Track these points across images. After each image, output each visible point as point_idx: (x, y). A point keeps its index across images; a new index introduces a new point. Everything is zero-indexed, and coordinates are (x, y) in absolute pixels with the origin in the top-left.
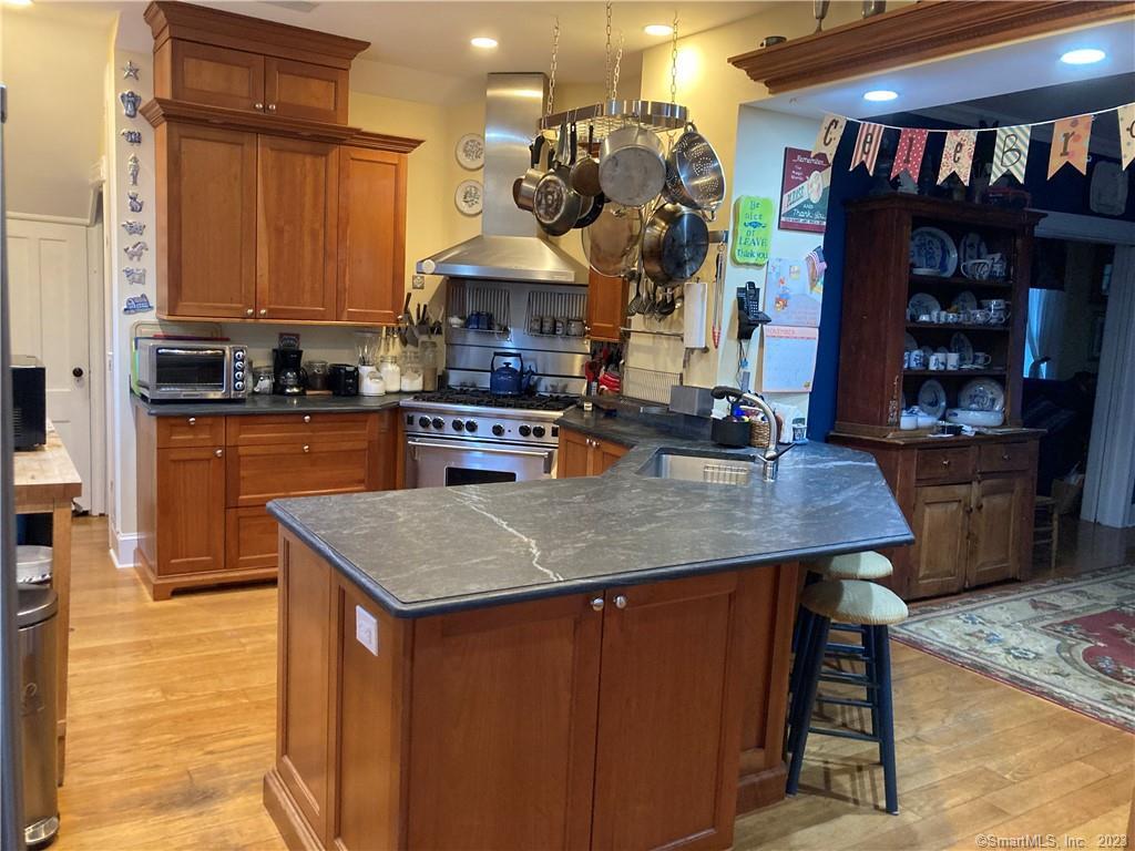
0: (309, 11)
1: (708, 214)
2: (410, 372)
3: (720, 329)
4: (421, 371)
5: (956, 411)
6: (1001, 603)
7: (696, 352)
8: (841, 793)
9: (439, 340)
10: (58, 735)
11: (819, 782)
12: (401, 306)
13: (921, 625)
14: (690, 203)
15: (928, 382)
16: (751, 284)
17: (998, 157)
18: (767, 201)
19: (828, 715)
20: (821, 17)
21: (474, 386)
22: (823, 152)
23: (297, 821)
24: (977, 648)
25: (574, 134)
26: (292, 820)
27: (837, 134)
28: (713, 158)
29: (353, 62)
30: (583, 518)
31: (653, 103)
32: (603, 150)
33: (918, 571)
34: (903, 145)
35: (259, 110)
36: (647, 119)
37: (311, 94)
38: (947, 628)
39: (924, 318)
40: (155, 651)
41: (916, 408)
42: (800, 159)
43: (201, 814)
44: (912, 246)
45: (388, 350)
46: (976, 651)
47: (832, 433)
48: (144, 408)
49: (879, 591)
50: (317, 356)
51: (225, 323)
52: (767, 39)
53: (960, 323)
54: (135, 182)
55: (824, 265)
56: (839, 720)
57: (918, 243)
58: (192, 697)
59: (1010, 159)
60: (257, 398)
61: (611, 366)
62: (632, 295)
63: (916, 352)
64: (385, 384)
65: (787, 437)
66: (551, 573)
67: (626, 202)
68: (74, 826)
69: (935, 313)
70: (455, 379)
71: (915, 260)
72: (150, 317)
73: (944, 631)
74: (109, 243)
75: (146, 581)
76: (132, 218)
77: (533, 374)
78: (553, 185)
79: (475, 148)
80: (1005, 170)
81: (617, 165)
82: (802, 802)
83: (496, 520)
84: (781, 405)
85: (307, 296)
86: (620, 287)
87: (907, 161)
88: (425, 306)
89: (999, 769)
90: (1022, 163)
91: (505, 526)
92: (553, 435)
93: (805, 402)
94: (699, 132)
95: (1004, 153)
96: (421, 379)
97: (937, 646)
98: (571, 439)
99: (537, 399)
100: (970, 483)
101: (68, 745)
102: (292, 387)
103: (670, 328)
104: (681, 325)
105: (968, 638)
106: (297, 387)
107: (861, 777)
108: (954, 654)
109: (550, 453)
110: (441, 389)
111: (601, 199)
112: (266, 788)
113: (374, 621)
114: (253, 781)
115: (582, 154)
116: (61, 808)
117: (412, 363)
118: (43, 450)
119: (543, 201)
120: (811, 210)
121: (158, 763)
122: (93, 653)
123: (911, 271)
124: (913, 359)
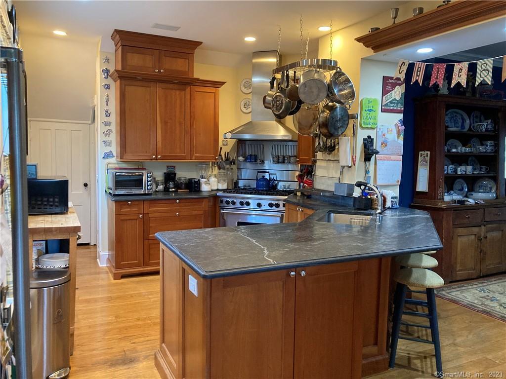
0: (176, 31)
1: (348, 106)
2: (222, 181)
3: (356, 157)
4: (226, 181)
5: (472, 193)
6: (498, 283)
7: (345, 167)
8: (416, 368)
9: (234, 167)
10: (71, 333)
11: (405, 363)
12: (218, 153)
13: (458, 293)
14: (339, 102)
15: (458, 180)
16: (369, 137)
17: (478, 73)
18: (375, 100)
19: (411, 333)
20: (395, 18)
21: (249, 186)
22: (399, 77)
23: (167, 372)
24: (486, 303)
25: (288, 75)
26: (166, 372)
27: (405, 68)
28: (350, 82)
29: (195, 51)
30: (289, 239)
31: (322, 59)
32: (300, 81)
33: (456, 267)
34: (434, 72)
35: (157, 72)
36: (319, 67)
37: (178, 65)
38: (470, 294)
39: (454, 150)
40: (112, 301)
41: (452, 192)
42: (390, 81)
43: (129, 368)
44: (447, 118)
45: (213, 172)
46: (485, 305)
47: (412, 204)
48: (111, 198)
49: (429, 273)
50: (183, 174)
51: (144, 162)
52: (371, 29)
53: (472, 152)
54: (107, 105)
55: (403, 127)
56: (416, 335)
57: (450, 117)
58: (128, 320)
59: (484, 75)
60: (157, 193)
61: (309, 176)
62: (317, 144)
63: (451, 166)
64: (211, 186)
65: (389, 204)
66: (272, 261)
67: (311, 103)
68: (76, 372)
69: (459, 148)
70: (241, 184)
71: (449, 124)
72: (113, 160)
73: (469, 295)
74: (97, 130)
75: (111, 272)
76: (106, 119)
77: (275, 180)
78: (279, 97)
79: (248, 85)
80: (482, 79)
81: (306, 87)
82: (396, 372)
83: (251, 239)
84: (385, 191)
85: (178, 150)
86: (311, 141)
87: (437, 78)
88: (228, 153)
89: (493, 358)
90: (489, 76)
91: (254, 242)
92: (283, 207)
93: (397, 189)
94: (343, 71)
95: (481, 72)
96: (226, 184)
97: (465, 302)
98: (290, 208)
99: (277, 191)
100: (481, 226)
101: (75, 338)
102: (172, 188)
103: (334, 157)
104: (339, 156)
105: (481, 299)
106: (174, 188)
107: (426, 361)
108: (474, 306)
109: (282, 215)
110: (235, 188)
111: (300, 102)
112: (156, 358)
113: (196, 281)
114: (150, 355)
115: (291, 83)
116: (71, 364)
117: (223, 177)
118: (67, 214)
119: (275, 105)
120: (396, 103)
121: (112, 347)
122: (88, 301)
123: (446, 130)
124: (450, 169)
